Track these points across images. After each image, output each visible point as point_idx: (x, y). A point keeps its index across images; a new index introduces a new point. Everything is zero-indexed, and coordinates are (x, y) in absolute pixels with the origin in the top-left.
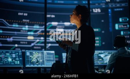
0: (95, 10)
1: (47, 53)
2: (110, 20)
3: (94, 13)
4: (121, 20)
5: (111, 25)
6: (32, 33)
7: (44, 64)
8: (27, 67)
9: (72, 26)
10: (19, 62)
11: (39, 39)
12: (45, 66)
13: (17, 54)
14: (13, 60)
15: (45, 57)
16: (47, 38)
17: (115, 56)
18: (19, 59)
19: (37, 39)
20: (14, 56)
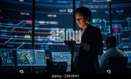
0: (70, 10)
1: (38, 52)
3: (68, 13)
4: (94, 21)
6: (6, 31)
7: (35, 63)
8: (19, 66)
10: (10, 60)
11: (13, 37)
12: (37, 65)
13: (9, 52)
14: (5, 59)
15: (37, 58)
16: (35, 37)
17: (108, 56)
18: (11, 58)
19: (11, 37)
20: (5, 54)
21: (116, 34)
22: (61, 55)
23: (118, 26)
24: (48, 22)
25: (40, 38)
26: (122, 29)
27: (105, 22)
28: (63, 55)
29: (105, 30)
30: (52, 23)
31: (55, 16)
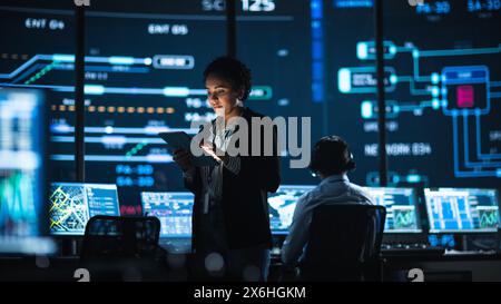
0: (251, 3)
2: (318, 50)
3: (243, 12)
4: (363, 51)
5: (318, 70)
9: (144, 70)
21: (465, 113)
22: (174, 201)
23: (475, 74)
24: (148, 61)
25: (113, 134)
26: (493, 89)
27: (416, 54)
28: (181, 201)
29: (414, 92)
30: (168, 62)
31: (180, 30)
